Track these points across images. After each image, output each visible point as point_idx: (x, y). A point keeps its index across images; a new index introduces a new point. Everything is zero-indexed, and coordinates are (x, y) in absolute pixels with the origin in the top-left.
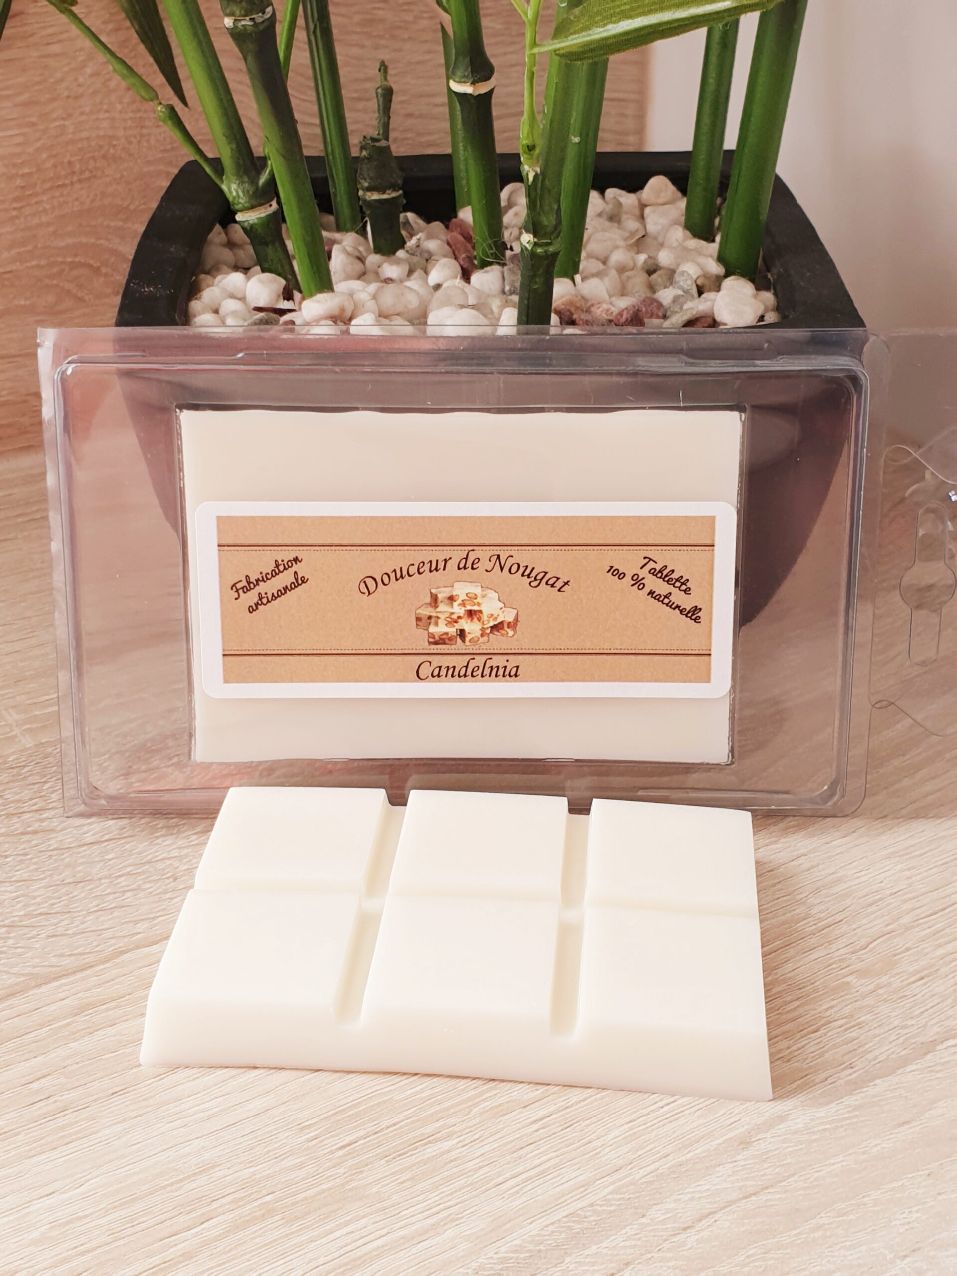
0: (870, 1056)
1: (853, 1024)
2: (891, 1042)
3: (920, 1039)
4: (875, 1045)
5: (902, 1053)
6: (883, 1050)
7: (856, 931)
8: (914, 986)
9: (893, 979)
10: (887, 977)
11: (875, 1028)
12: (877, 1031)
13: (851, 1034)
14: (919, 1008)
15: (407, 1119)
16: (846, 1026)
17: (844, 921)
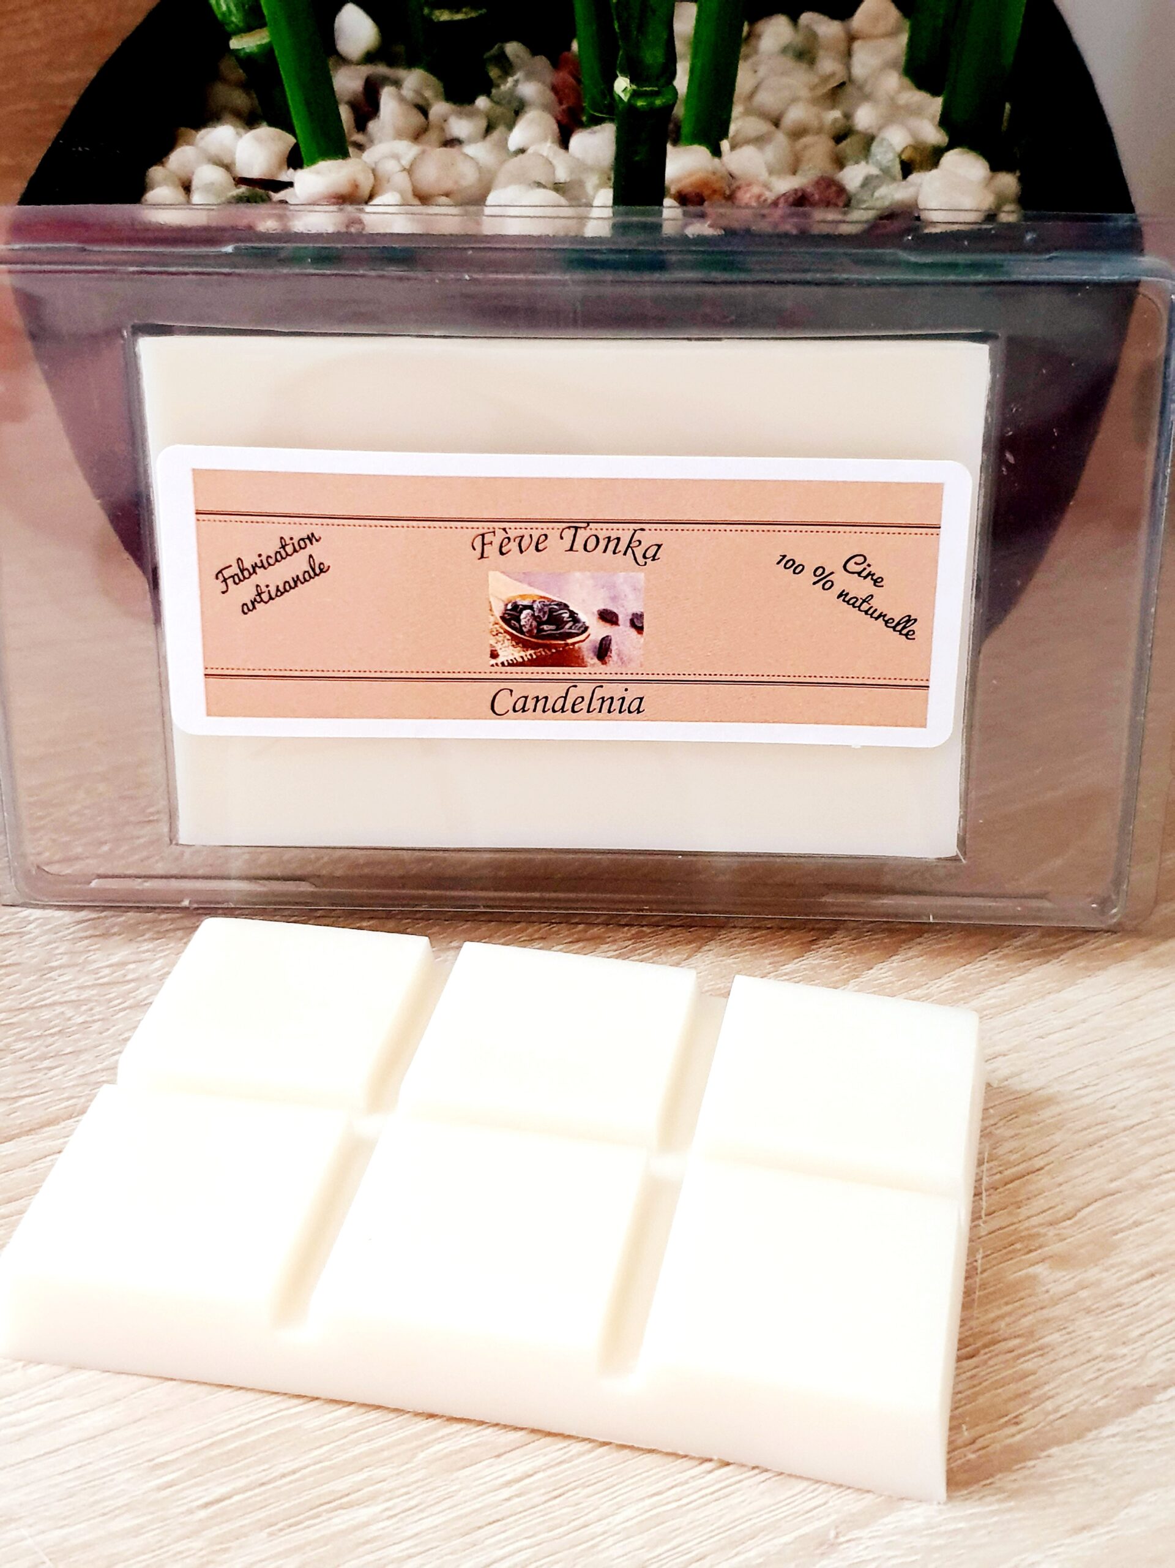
0: (1049, 1405)
1: (1031, 1347)
2: (1085, 1383)
3: (1131, 1381)
4: (1059, 1386)
5: (1100, 1404)
6: (1071, 1396)
7: (1061, 1188)
8: (1136, 1287)
9: (1105, 1274)
10: (1096, 1270)
11: (1065, 1356)
12: (1066, 1363)
13: (1025, 1366)
14: (1138, 1327)
15: (314, 1464)
16: (1021, 1351)
17: (1047, 1168)
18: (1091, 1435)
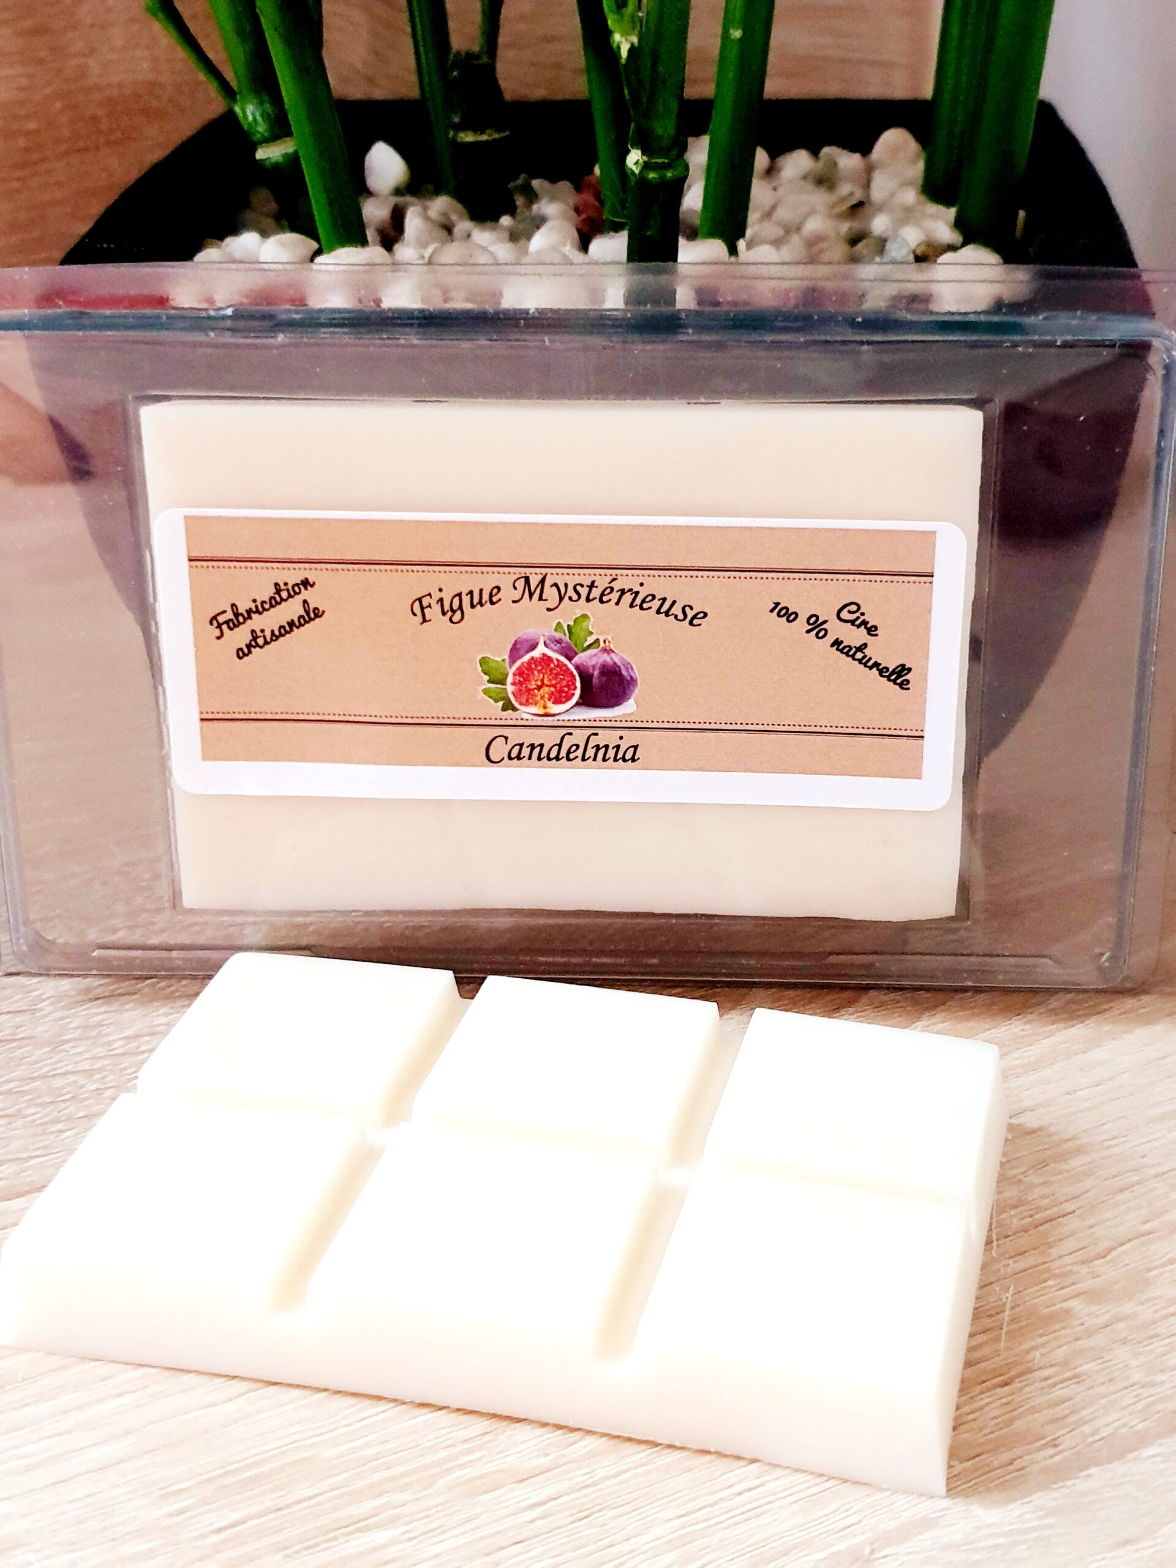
0: (1087, 1429)
1: (1068, 1374)
2: (1124, 1408)
4: (1097, 1410)
5: (1140, 1427)
6: (1110, 1420)
7: (1093, 1229)
9: (1140, 1307)
10: (1132, 1304)
11: (1103, 1384)
12: (1103, 1389)
13: (1061, 1392)
15: (333, 1490)
16: (1057, 1379)
17: (1076, 1213)
18: (1131, 1456)
